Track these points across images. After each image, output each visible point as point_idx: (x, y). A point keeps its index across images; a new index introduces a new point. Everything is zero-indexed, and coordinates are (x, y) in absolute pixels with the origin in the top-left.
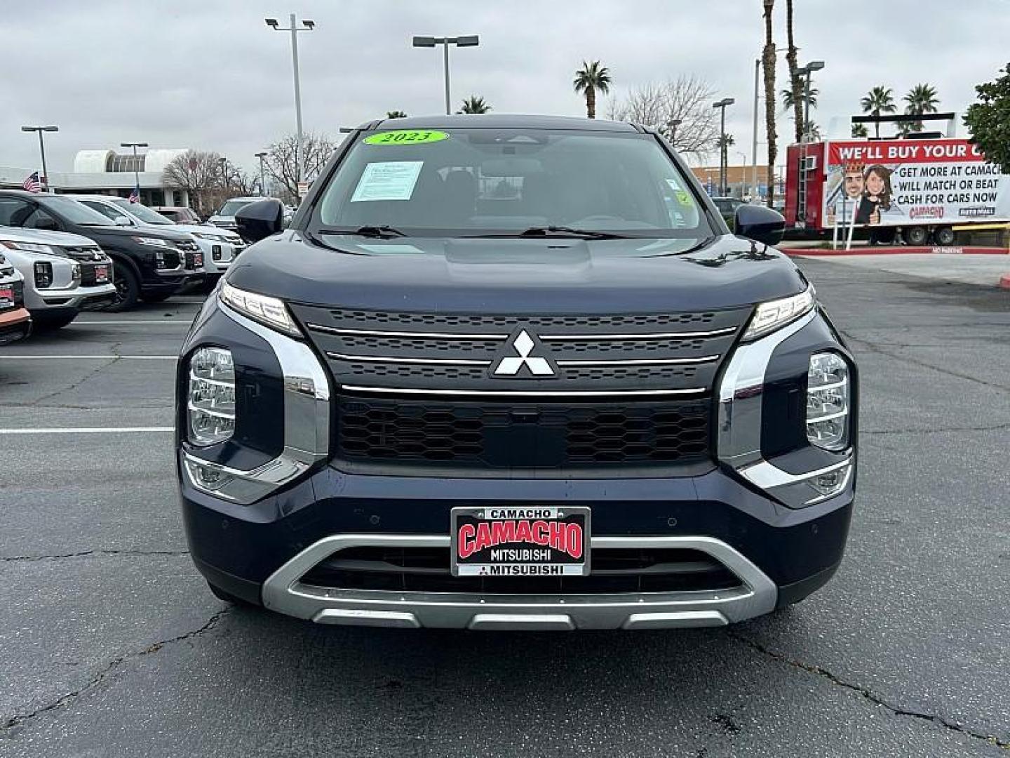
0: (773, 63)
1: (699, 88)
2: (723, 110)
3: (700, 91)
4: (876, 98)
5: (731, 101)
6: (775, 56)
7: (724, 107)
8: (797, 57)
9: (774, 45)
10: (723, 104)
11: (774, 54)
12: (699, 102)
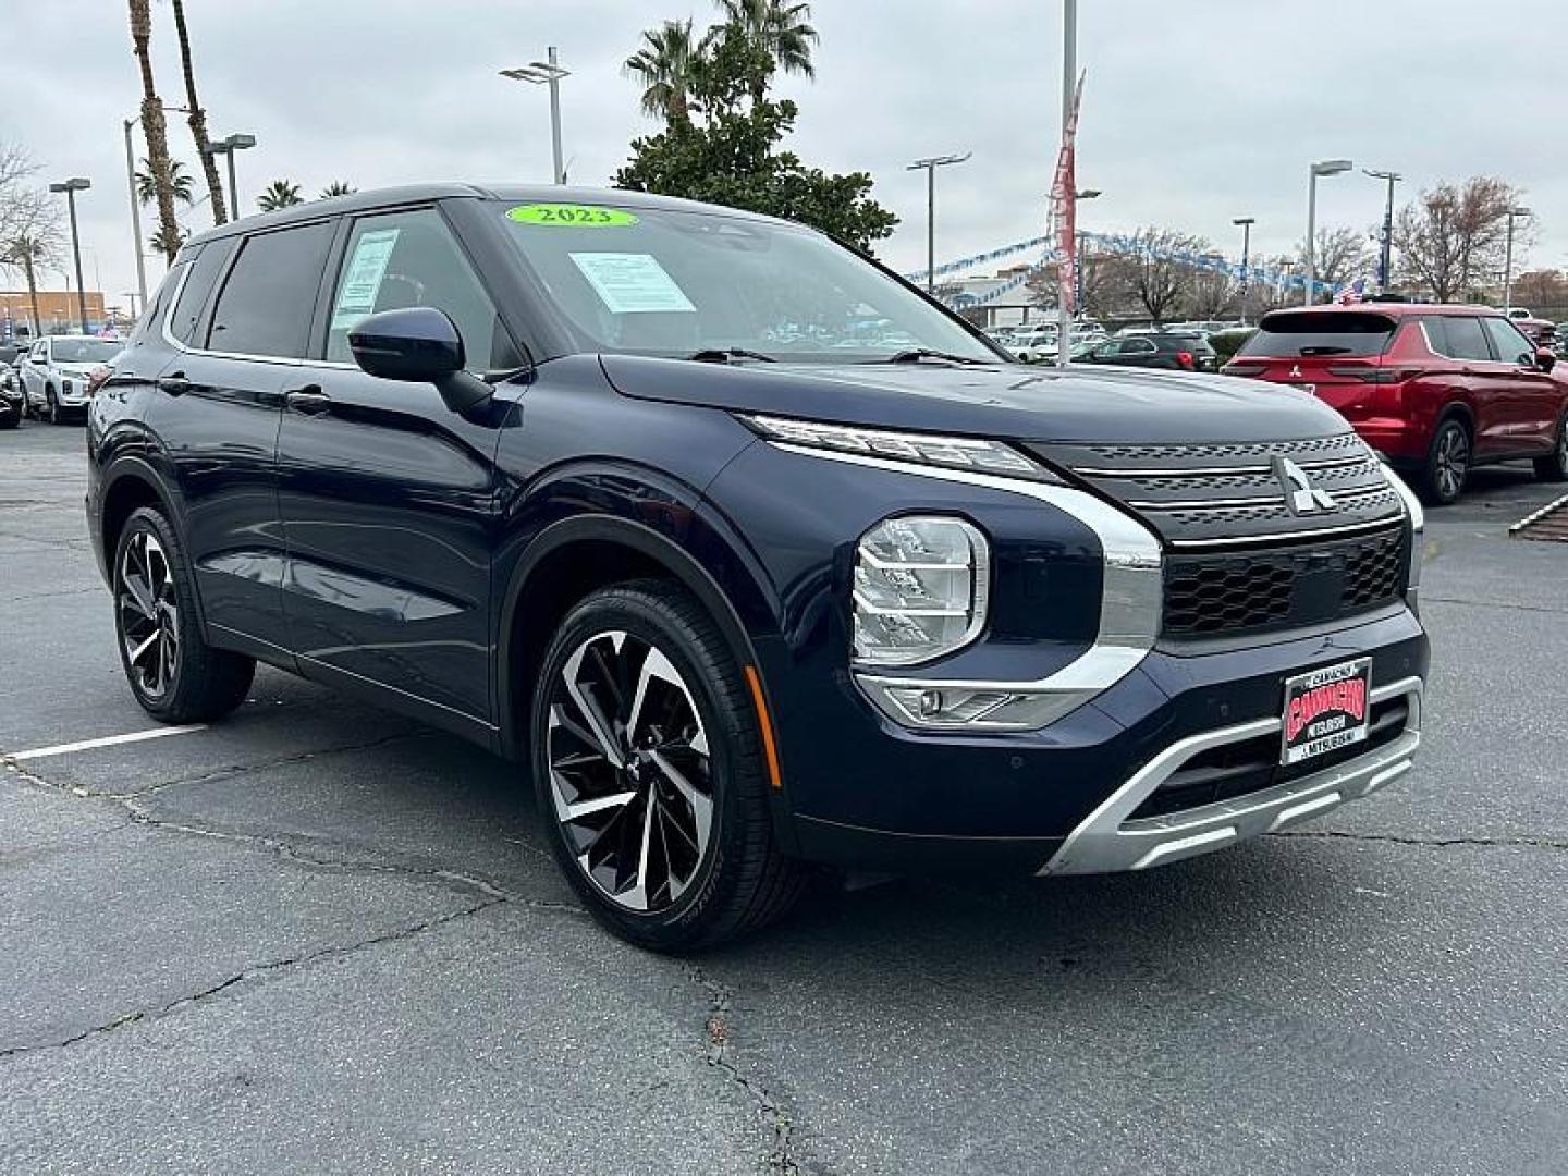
0: (161, 130)
1: (11, 156)
2: (71, 197)
3: (12, 162)
4: (279, 198)
5: (85, 185)
6: (163, 118)
7: (71, 191)
8: (207, 125)
9: (159, 100)
10: (69, 188)
11: (161, 114)
12: (12, 180)
